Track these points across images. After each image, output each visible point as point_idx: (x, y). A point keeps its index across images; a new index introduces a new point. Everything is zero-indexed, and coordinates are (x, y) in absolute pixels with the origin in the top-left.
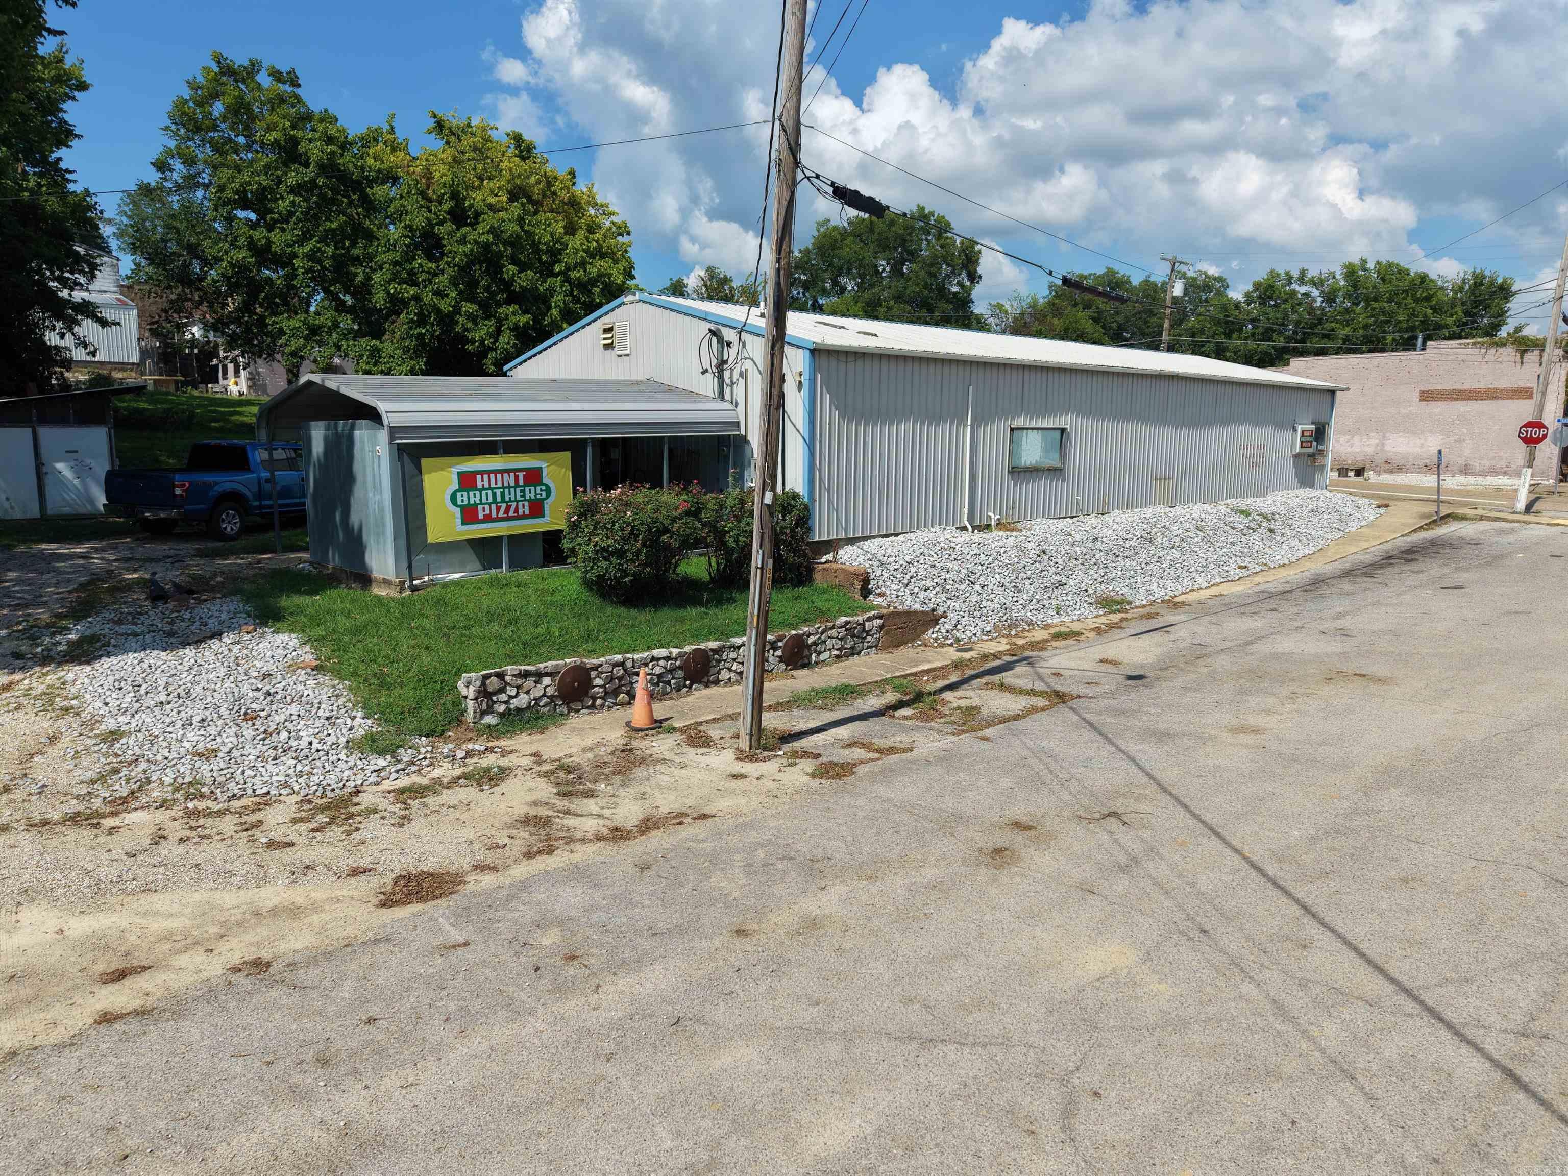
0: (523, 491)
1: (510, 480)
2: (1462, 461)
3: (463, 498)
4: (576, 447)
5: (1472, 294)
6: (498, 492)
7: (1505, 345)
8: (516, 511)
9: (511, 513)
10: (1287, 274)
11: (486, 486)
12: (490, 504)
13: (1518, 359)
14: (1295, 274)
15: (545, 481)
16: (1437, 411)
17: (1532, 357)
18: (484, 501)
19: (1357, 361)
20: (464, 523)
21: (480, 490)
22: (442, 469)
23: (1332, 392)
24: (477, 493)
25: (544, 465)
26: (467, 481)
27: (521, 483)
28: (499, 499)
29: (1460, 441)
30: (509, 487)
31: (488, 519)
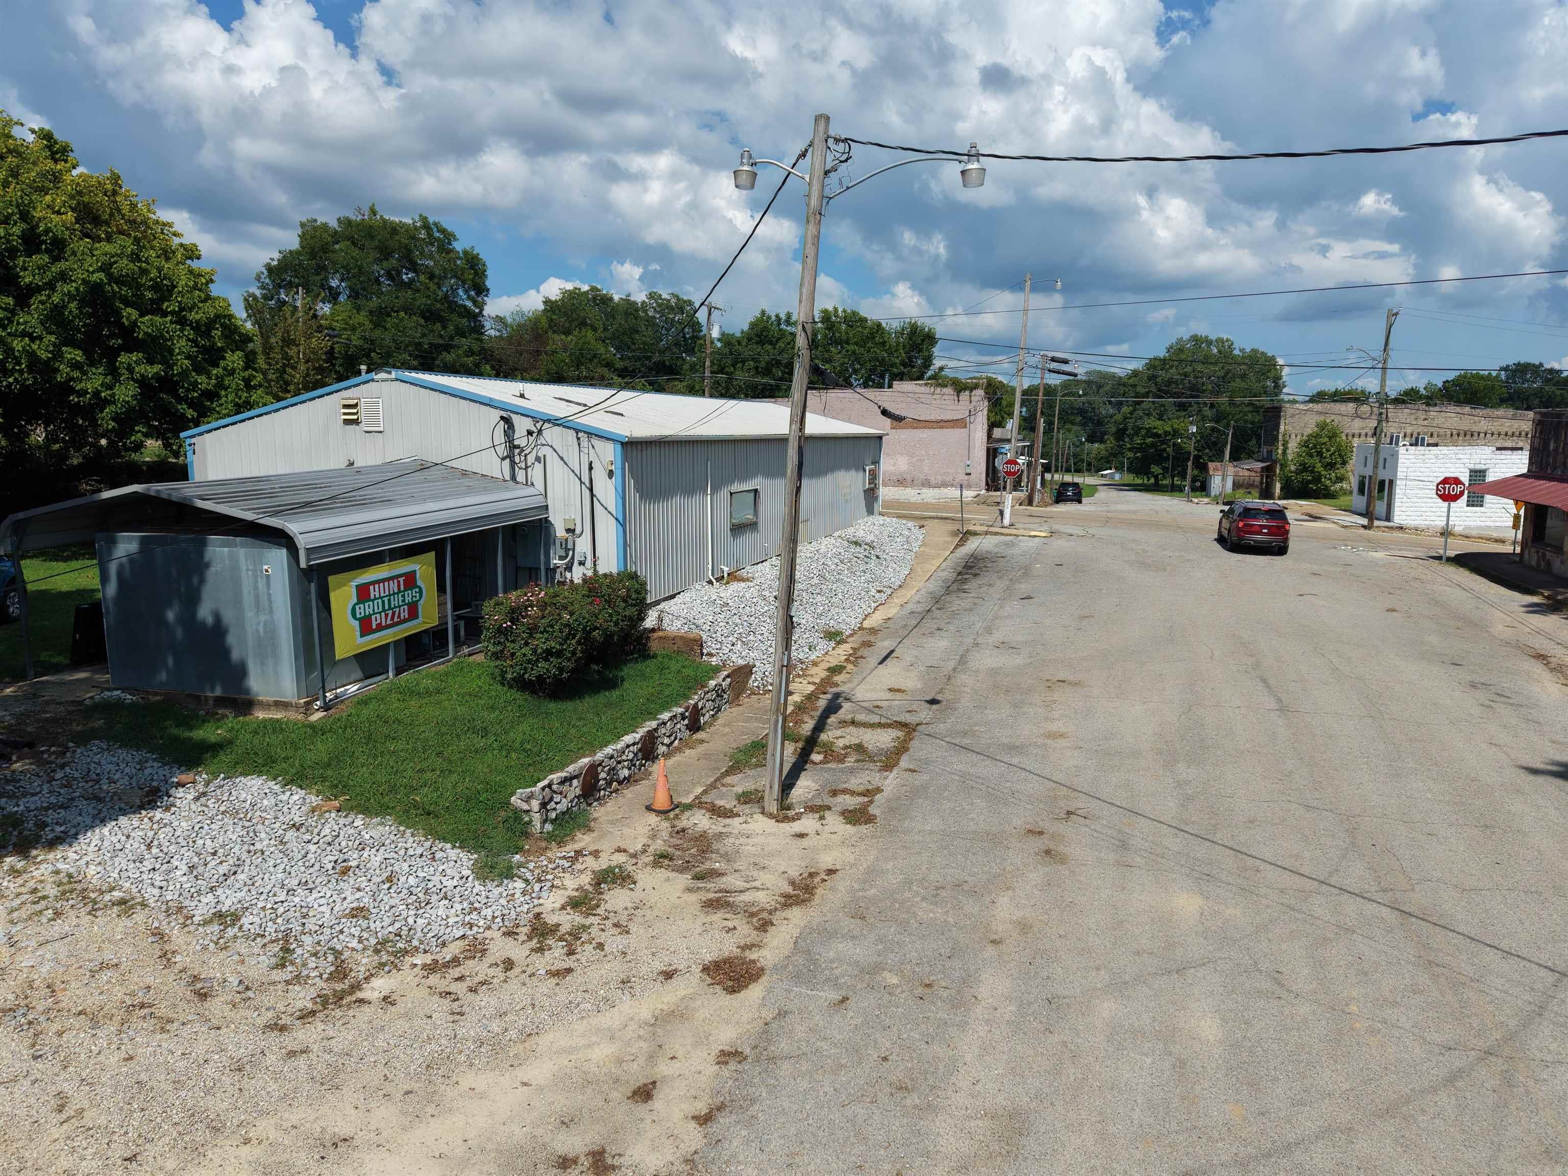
0: (403, 596)
1: (394, 586)
2: (922, 477)
3: (361, 611)
4: (437, 546)
5: (910, 339)
6: (386, 599)
7: (946, 386)
8: (399, 617)
9: (396, 620)
10: (777, 316)
11: (377, 596)
12: (380, 613)
13: (956, 398)
14: (783, 317)
15: (418, 584)
16: (903, 437)
17: (965, 395)
18: (376, 611)
19: (843, 395)
20: (363, 635)
21: (373, 601)
22: (345, 585)
23: (880, 438)
24: (371, 603)
25: (416, 567)
26: (363, 593)
27: (402, 588)
28: (387, 607)
29: (922, 460)
30: (394, 594)
31: (380, 628)
